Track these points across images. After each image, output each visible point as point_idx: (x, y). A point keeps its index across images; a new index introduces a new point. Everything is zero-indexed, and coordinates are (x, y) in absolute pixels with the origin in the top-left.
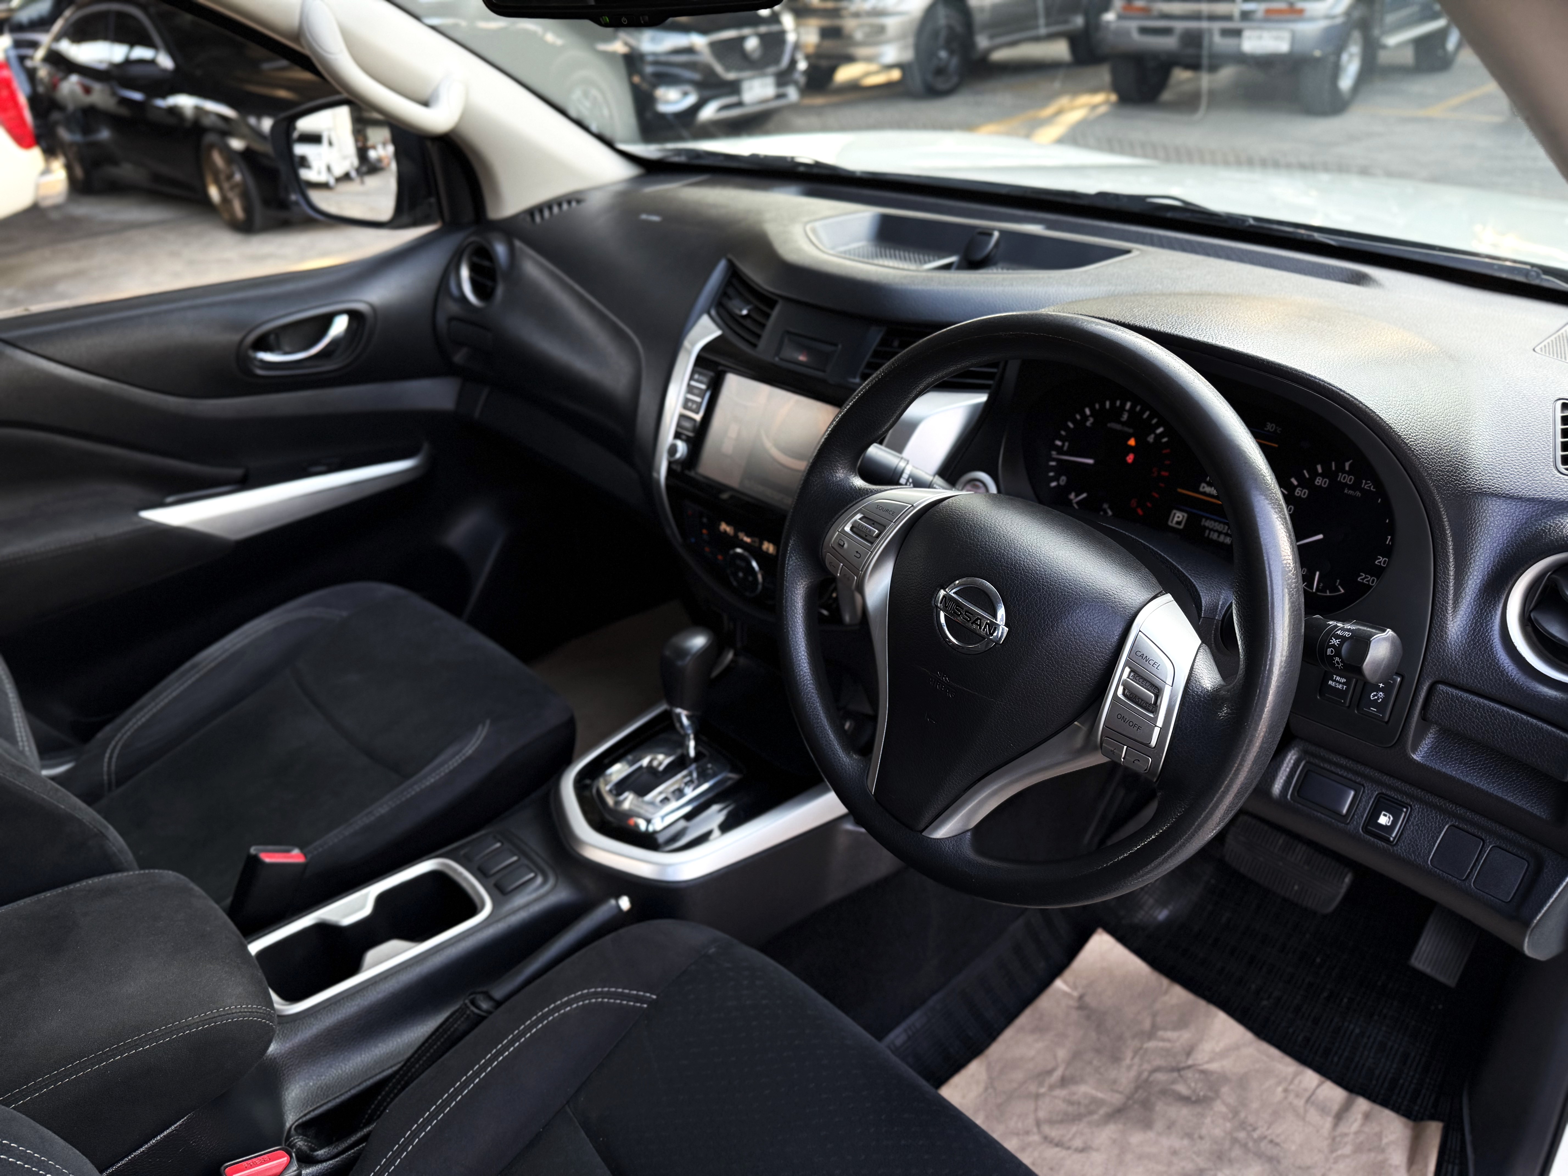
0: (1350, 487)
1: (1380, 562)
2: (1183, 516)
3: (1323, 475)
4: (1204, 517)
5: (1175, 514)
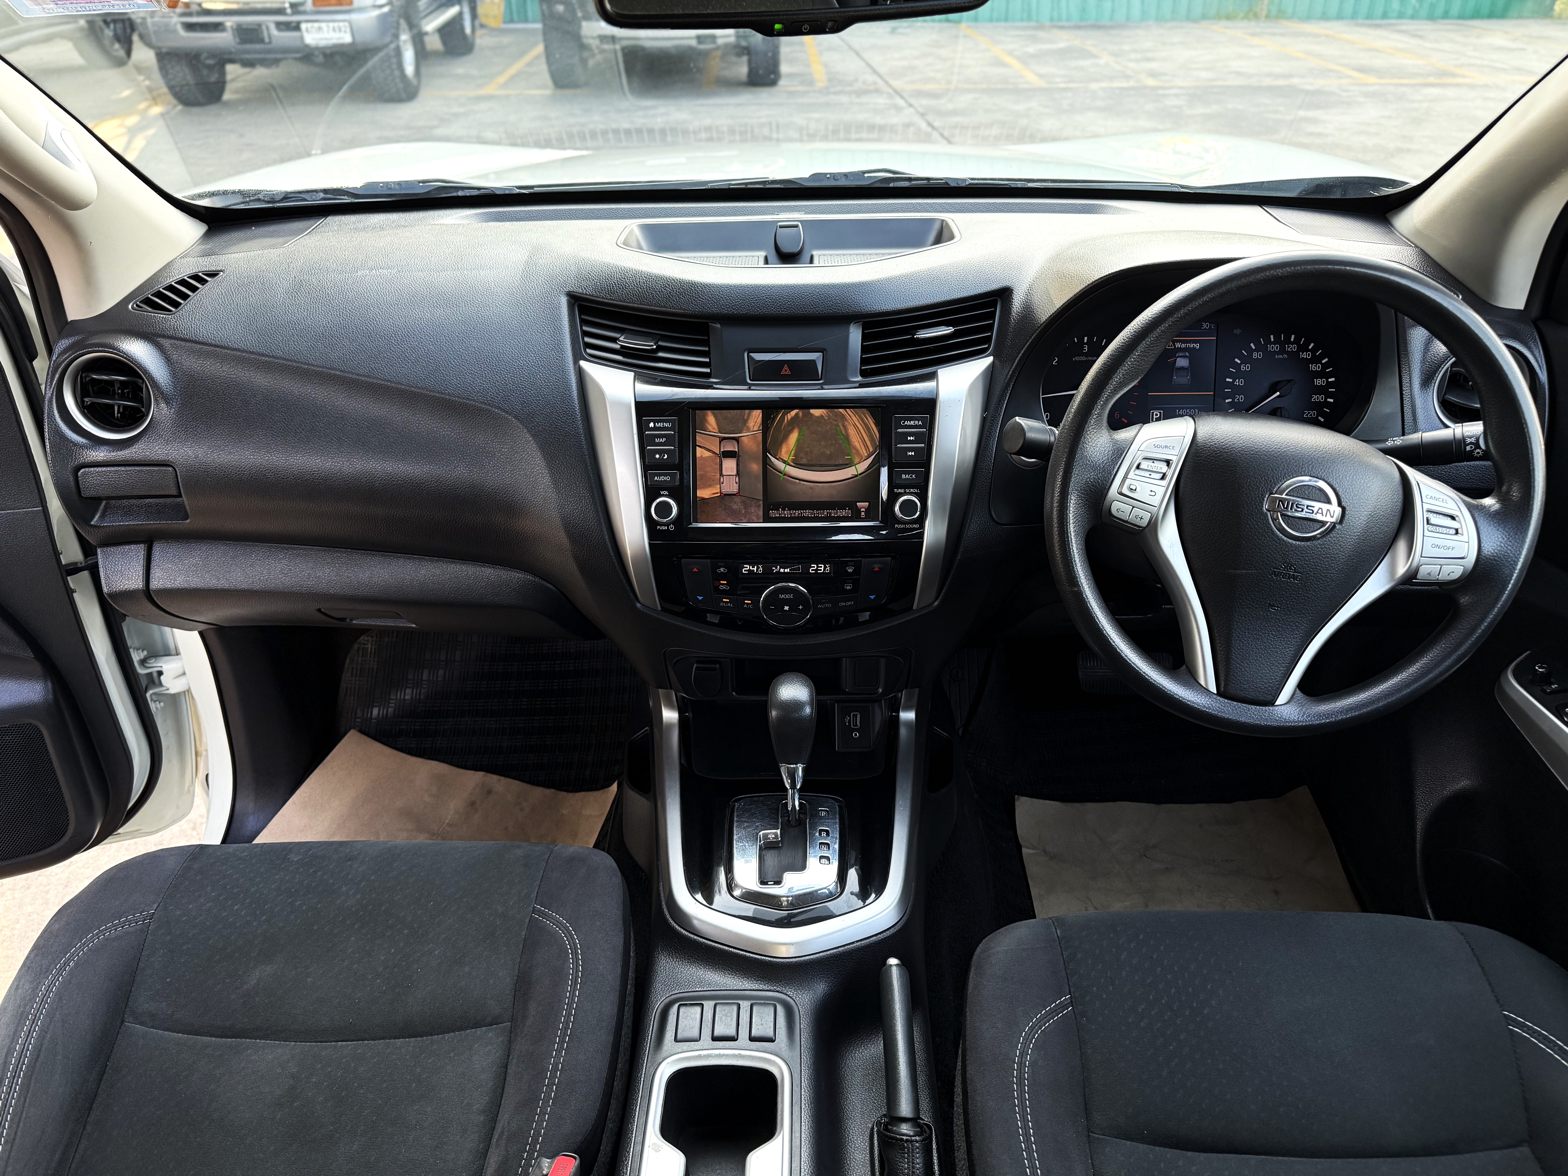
0: (1278, 353)
1: (1315, 399)
2: (1160, 413)
3: (1256, 350)
4: (1177, 408)
5: (1153, 413)
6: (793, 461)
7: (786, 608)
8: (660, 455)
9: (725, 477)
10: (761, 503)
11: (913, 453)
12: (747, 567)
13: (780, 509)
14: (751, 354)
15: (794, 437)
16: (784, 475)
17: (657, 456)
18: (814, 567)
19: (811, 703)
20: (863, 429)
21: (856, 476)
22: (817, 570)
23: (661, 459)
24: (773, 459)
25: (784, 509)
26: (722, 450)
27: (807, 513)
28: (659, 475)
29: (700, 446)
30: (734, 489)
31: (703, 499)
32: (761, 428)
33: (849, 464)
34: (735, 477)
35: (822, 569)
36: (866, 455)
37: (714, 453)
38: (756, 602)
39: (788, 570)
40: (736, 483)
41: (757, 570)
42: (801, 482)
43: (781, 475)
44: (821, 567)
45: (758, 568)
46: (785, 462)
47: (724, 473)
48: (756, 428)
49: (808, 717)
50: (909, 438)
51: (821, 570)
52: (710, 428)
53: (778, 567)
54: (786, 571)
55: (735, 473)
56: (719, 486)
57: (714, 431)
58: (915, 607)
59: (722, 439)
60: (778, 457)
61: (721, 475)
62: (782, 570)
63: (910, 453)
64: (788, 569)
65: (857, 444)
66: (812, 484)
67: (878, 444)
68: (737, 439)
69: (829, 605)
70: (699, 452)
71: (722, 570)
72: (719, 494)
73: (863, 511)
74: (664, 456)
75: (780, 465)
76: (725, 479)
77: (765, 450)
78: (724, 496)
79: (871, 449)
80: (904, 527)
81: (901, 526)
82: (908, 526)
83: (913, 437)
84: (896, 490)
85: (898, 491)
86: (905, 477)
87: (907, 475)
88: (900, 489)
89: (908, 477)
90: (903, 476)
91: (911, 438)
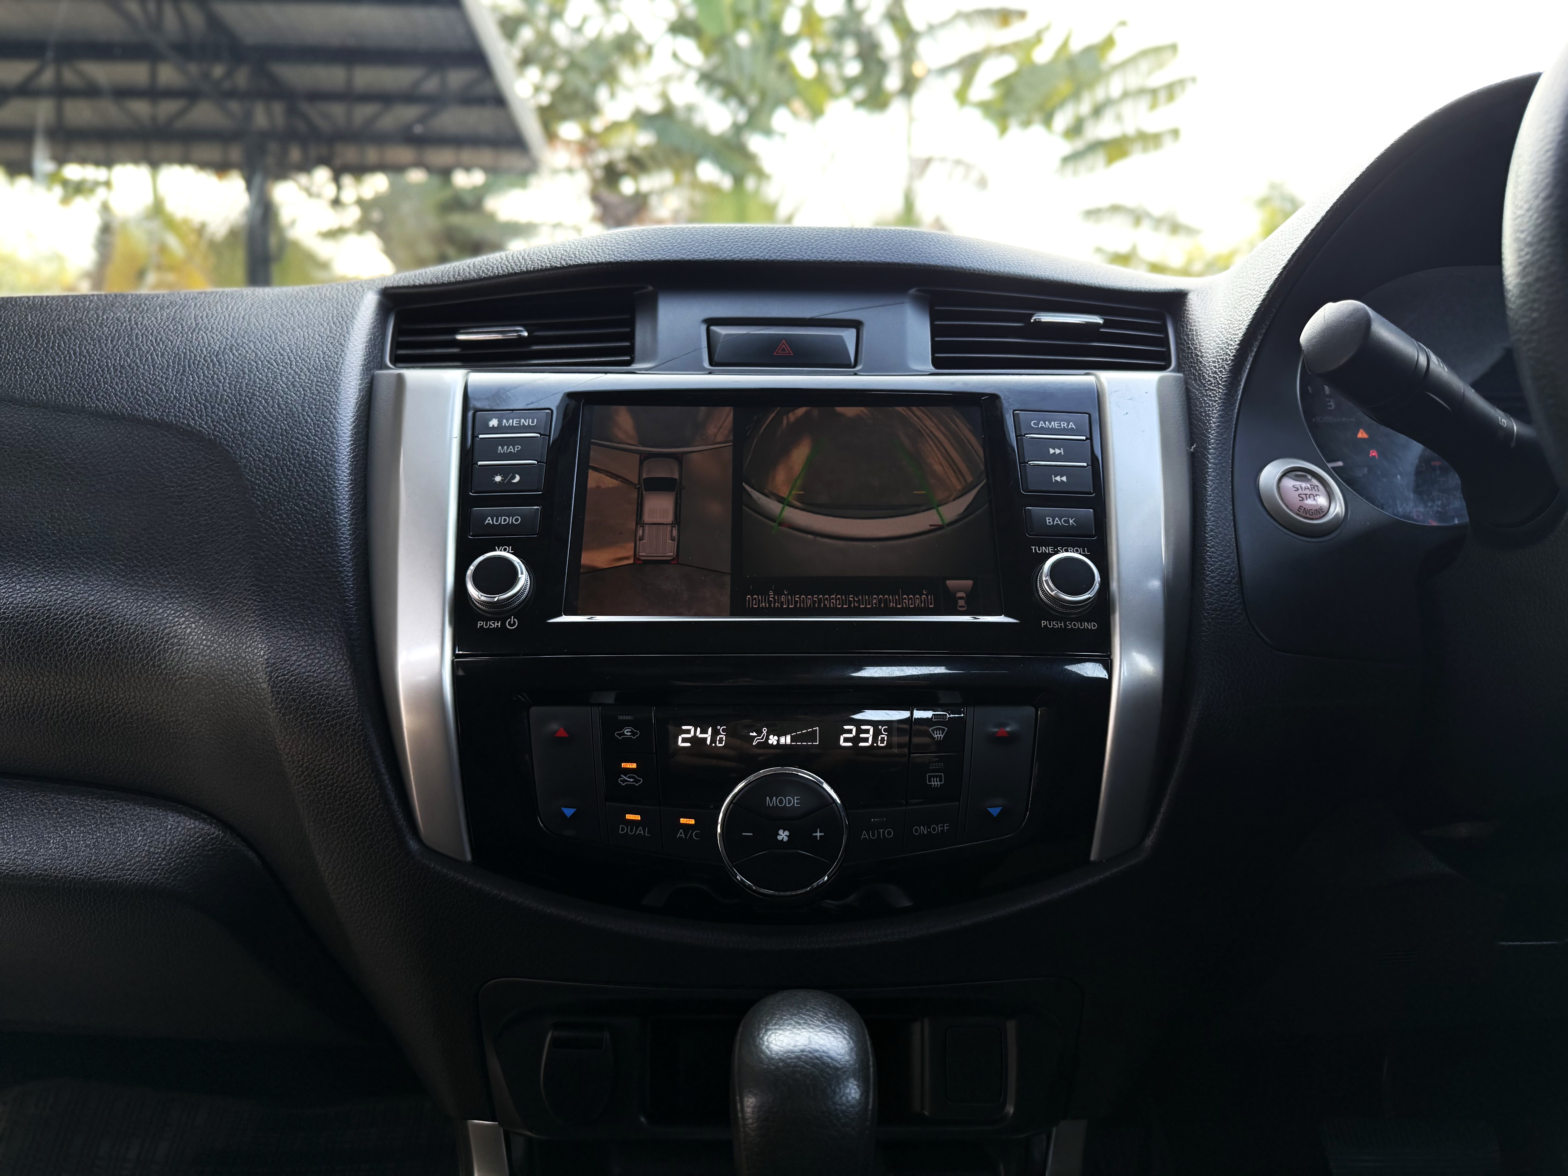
6: (799, 498)
7: (783, 835)
8: (504, 477)
9: (647, 528)
10: (728, 579)
11: (1064, 479)
12: (688, 732)
13: (771, 593)
14: (713, 328)
15: (800, 455)
16: (781, 524)
17: (498, 479)
18: (850, 731)
19: (861, 1072)
20: (949, 441)
21: (940, 528)
22: (856, 740)
23: (506, 485)
24: (756, 495)
25: (779, 593)
26: (645, 476)
27: (834, 600)
28: (498, 515)
29: (596, 469)
30: (669, 550)
31: (594, 571)
32: (731, 438)
33: (923, 505)
34: (669, 528)
35: (870, 736)
36: (959, 487)
37: (625, 480)
38: (707, 823)
39: (786, 740)
40: (673, 539)
41: (713, 740)
42: (818, 538)
43: (774, 524)
44: (867, 731)
45: (715, 733)
46: (781, 500)
47: (647, 518)
48: (720, 438)
49: (852, 1106)
50: (1052, 451)
51: (866, 740)
52: (621, 435)
53: (765, 731)
54: (782, 740)
55: (670, 519)
56: (633, 545)
57: (630, 442)
58: (1093, 857)
59: (645, 457)
60: (766, 491)
61: (640, 521)
62: (773, 740)
63: (1058, 478)
64: (789, 738)
65: (937, 468)
66: (841, 543)
67: (982, 467)
68: (679, 458)
69: (887, 833)
70: (594, 479)
71: (627, 732)
72: (631, 561)
73: (961, 598)
74: (514, 478)
75: (774, 506)
76: (647, 532)
77: (739, 476)
78: (641, 564)
79: (970, 479)
80: (1061, 626)
81: (1054, 625)
82: (1071, 624)
83: (1060, 450)
84: (1035, 549)
85: (1039, 550)
86: (1053, 523)
87: (1057, 519)
88: (1043, 547)
89: (1059, 522)
90: (1048, 521)
91: (1058, 451)
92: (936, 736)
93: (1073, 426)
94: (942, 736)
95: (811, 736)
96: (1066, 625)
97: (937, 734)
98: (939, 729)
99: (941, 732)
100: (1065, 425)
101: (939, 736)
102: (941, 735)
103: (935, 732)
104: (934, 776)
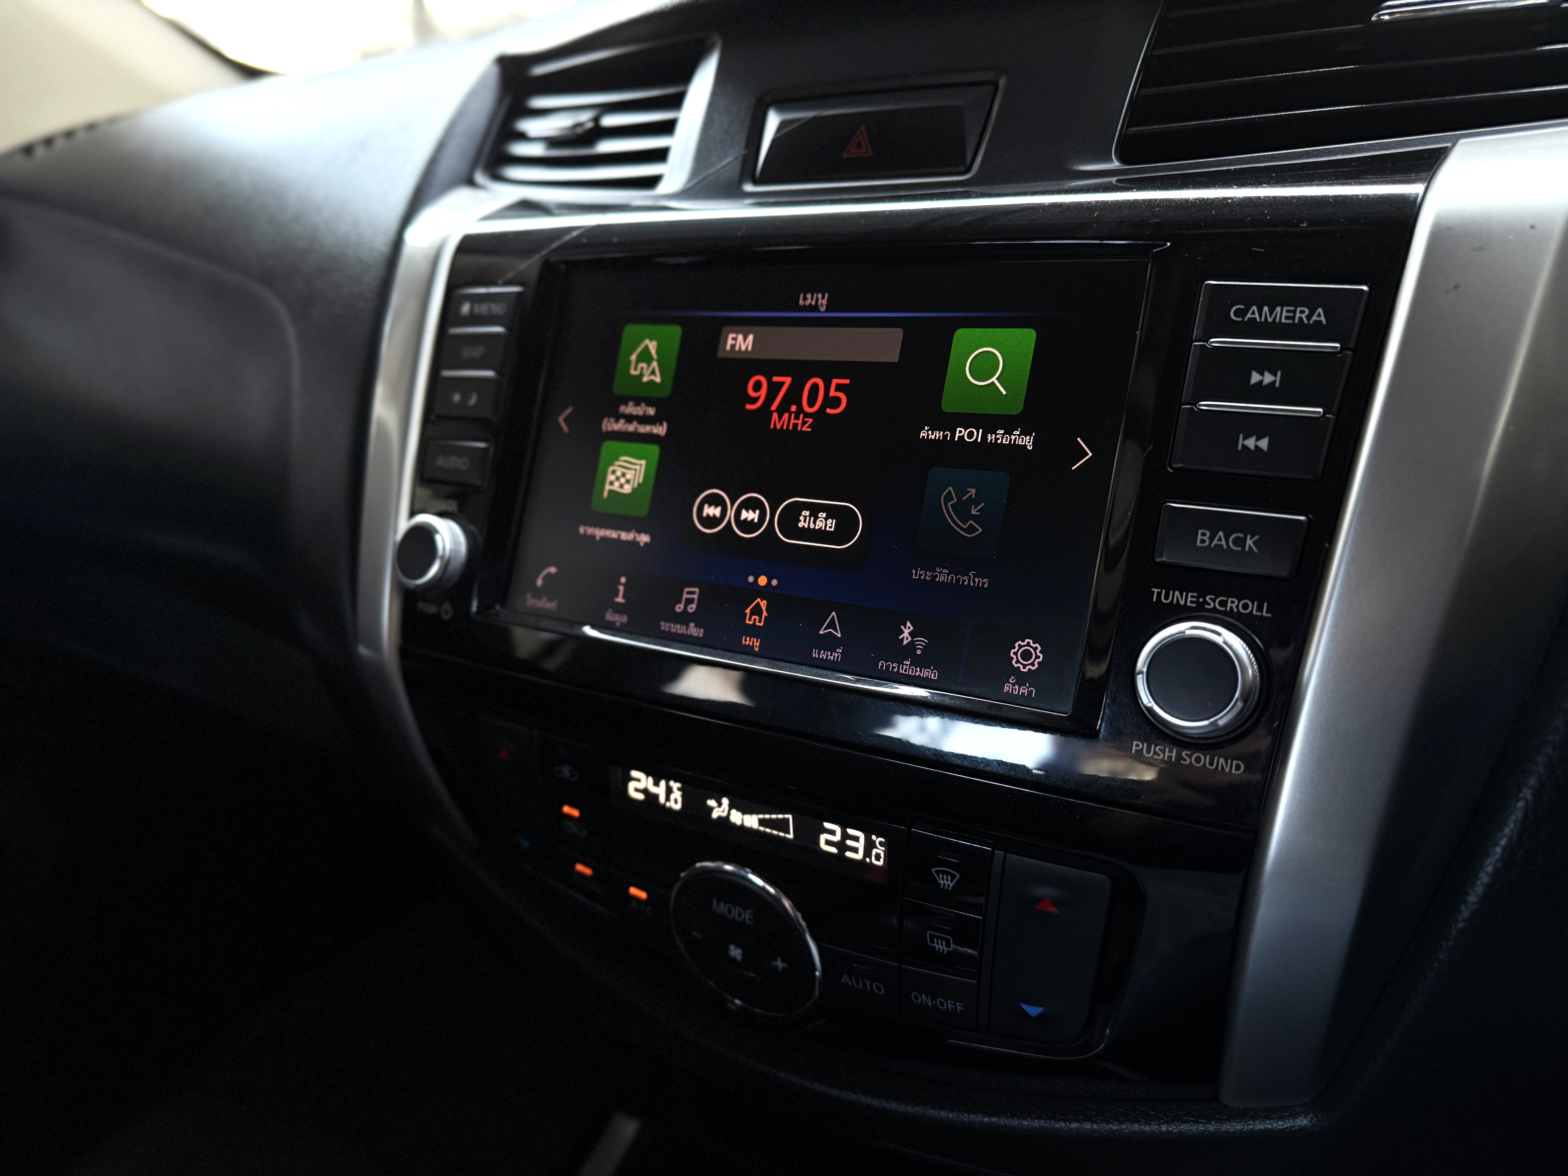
7: (736, 952)
11: (1265, 444)
18: (836, 834)
22: (840, 848)
28: (449, 452)
35: (860, 848)
39: (752, 821)
44: (856, 839)
50: (1255, 378)
51: (853, 852)
53: (725, 801)
54: (748, 821)
62: (736, 817)
63: (1251, 443)
64: (756, 819)
69: (876, 988)
74: (471, 398)
80: (1170, 757)
81: (1155, 753)
82: (1190, 756)
83: (1275, 375)
84: (1159, 594)
85: (1166, 598)
86: (1211, 542)
87: (1221, 534)
88: (1177, 593)
89: (1224, 543)
90: (1199, 537)
91: (1268, 378)
92: (941, 882)
93: (1323, 319)
94: (951, 885)
95: (782, 825)
96: (1179, 757)
97: (943, 879)
98: (948, 873)
99: (949, 878)
100: (1303, 316)
101: (946, 883)
102: (949, 883)
103: (941, 876)
104: (938, 938)
